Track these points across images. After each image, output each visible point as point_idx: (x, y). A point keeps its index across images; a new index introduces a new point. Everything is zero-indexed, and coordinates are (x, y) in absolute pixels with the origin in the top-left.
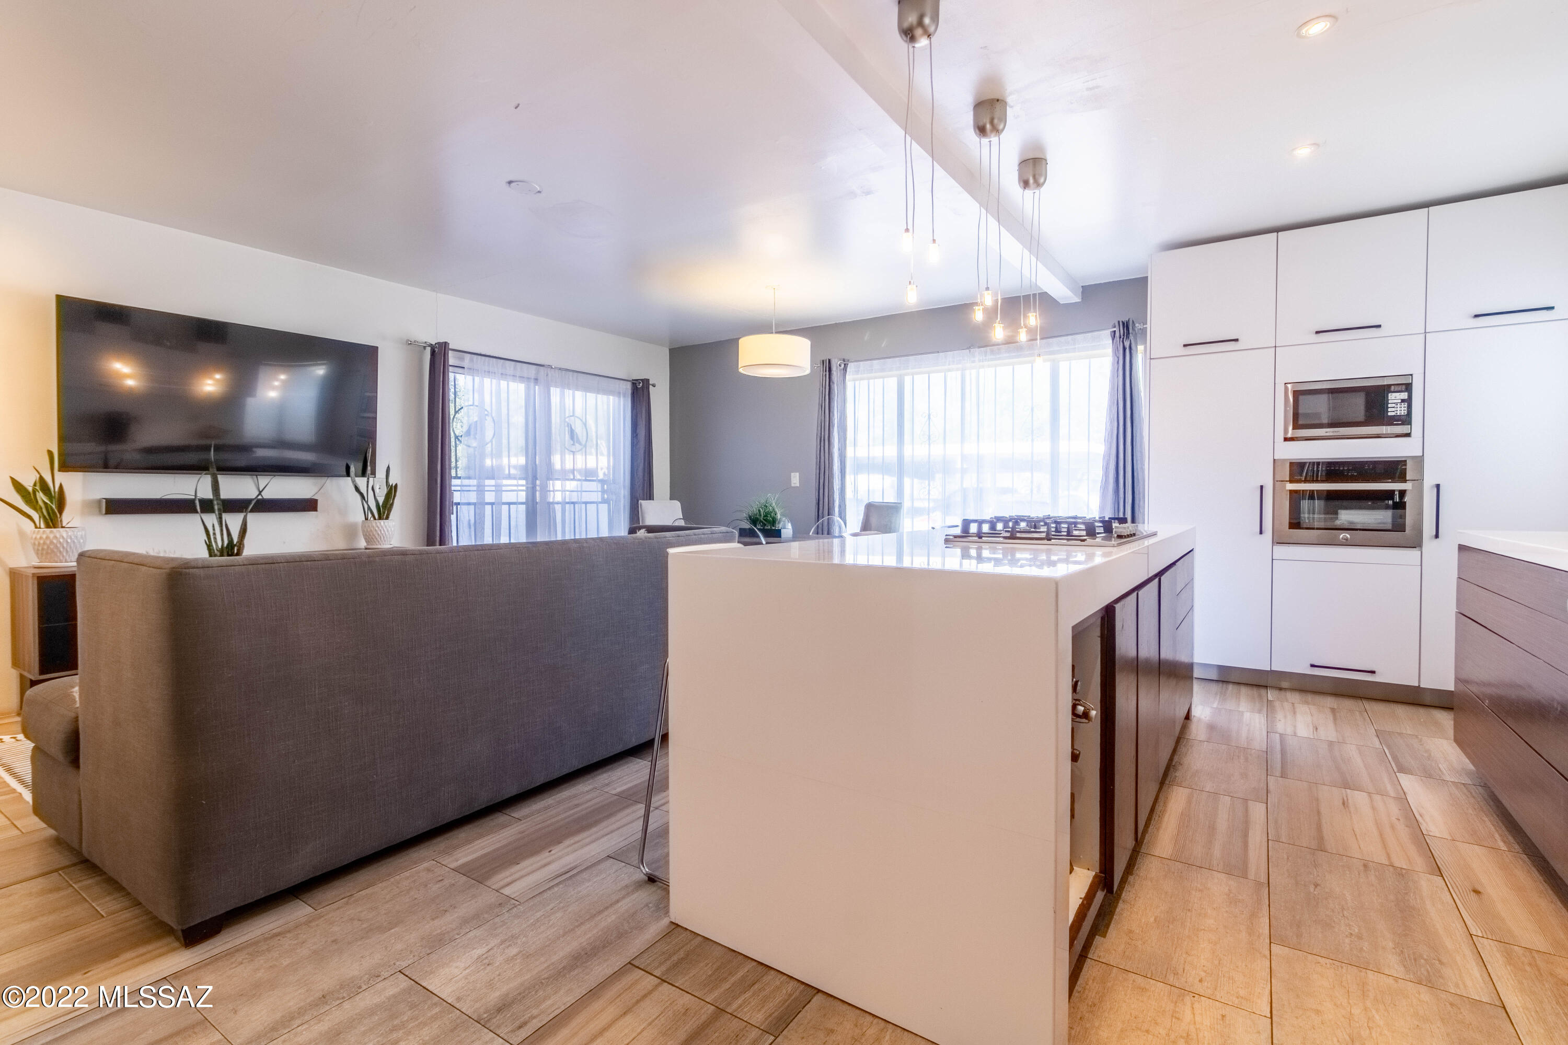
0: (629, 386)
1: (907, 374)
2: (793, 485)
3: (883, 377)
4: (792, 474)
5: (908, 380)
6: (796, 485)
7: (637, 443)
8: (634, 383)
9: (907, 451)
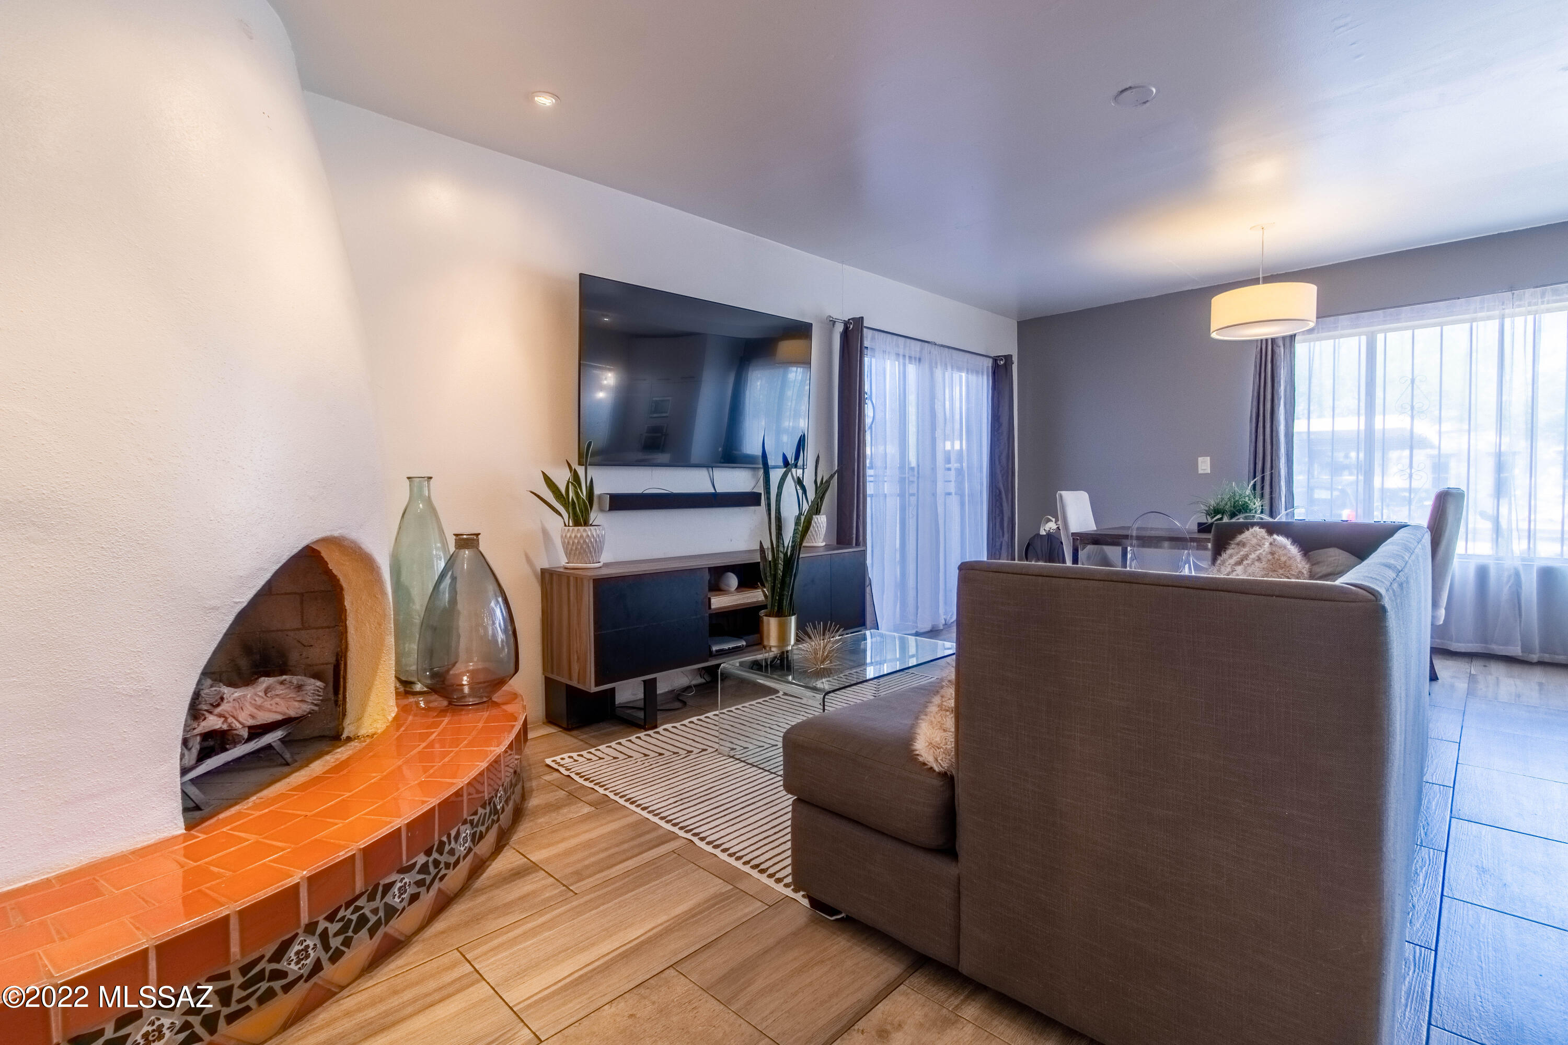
0: (989, 363)
1: (1380, 331)
2: (1200, 472)
3: (1334, 338)
4: (1200, 459)
5: (1380, 337)
6: (1206, 472)
7: (999, 427)
8: (995, 360)
9: (1378, 424)
